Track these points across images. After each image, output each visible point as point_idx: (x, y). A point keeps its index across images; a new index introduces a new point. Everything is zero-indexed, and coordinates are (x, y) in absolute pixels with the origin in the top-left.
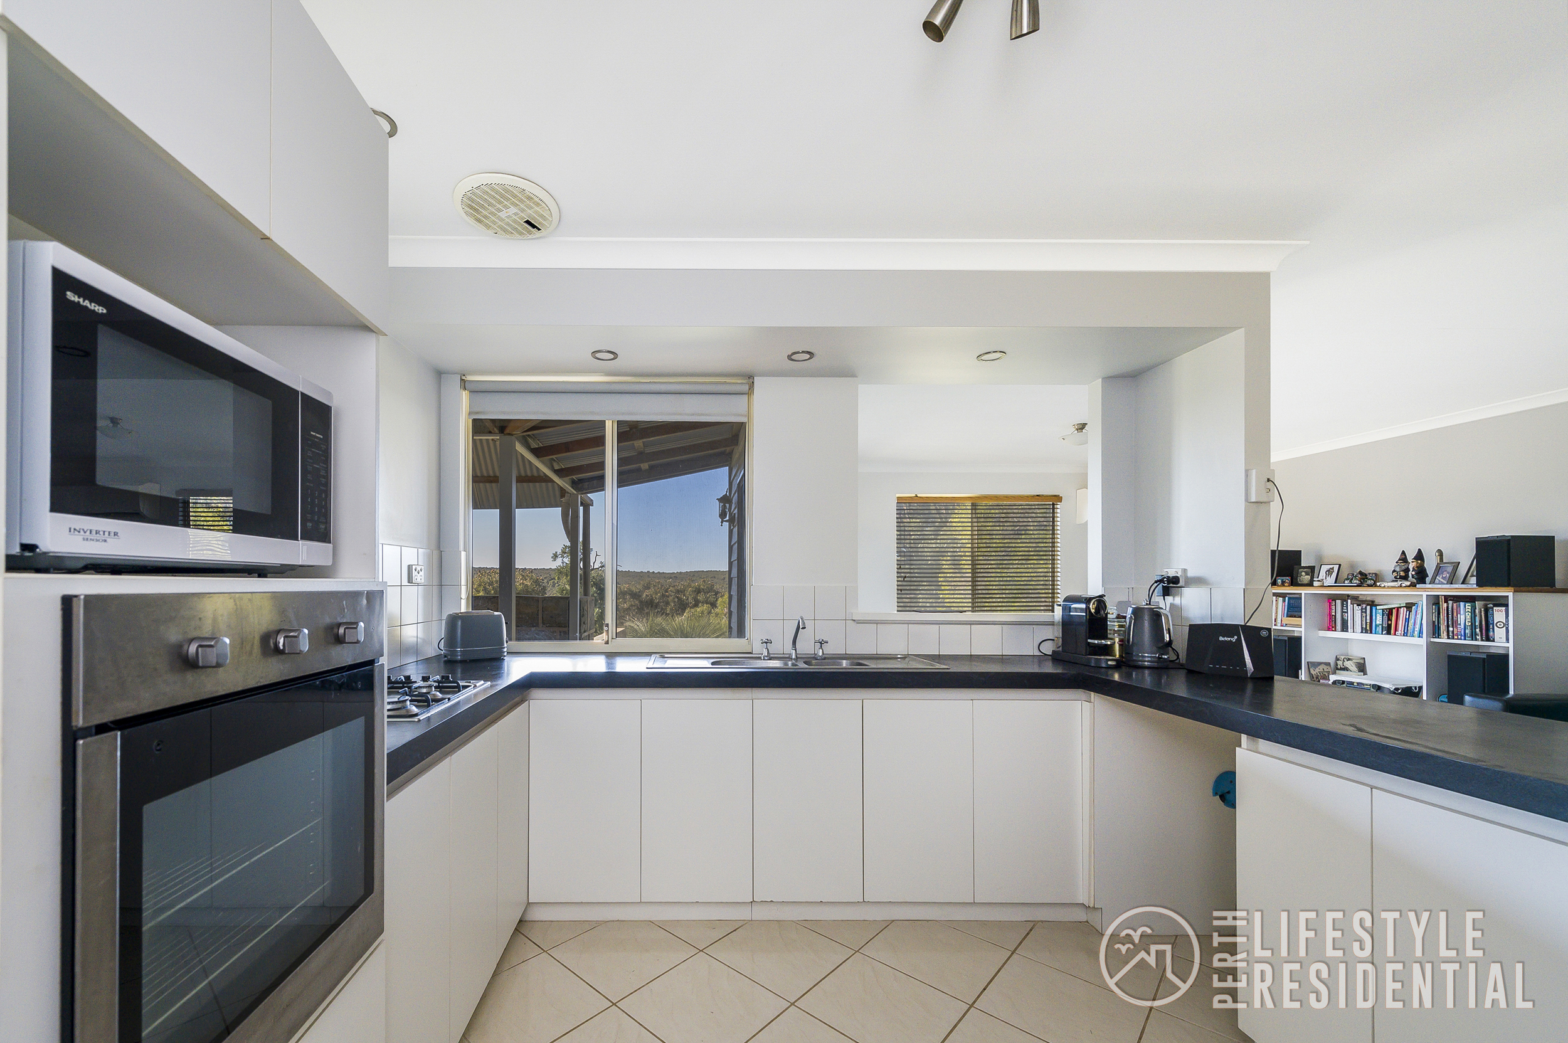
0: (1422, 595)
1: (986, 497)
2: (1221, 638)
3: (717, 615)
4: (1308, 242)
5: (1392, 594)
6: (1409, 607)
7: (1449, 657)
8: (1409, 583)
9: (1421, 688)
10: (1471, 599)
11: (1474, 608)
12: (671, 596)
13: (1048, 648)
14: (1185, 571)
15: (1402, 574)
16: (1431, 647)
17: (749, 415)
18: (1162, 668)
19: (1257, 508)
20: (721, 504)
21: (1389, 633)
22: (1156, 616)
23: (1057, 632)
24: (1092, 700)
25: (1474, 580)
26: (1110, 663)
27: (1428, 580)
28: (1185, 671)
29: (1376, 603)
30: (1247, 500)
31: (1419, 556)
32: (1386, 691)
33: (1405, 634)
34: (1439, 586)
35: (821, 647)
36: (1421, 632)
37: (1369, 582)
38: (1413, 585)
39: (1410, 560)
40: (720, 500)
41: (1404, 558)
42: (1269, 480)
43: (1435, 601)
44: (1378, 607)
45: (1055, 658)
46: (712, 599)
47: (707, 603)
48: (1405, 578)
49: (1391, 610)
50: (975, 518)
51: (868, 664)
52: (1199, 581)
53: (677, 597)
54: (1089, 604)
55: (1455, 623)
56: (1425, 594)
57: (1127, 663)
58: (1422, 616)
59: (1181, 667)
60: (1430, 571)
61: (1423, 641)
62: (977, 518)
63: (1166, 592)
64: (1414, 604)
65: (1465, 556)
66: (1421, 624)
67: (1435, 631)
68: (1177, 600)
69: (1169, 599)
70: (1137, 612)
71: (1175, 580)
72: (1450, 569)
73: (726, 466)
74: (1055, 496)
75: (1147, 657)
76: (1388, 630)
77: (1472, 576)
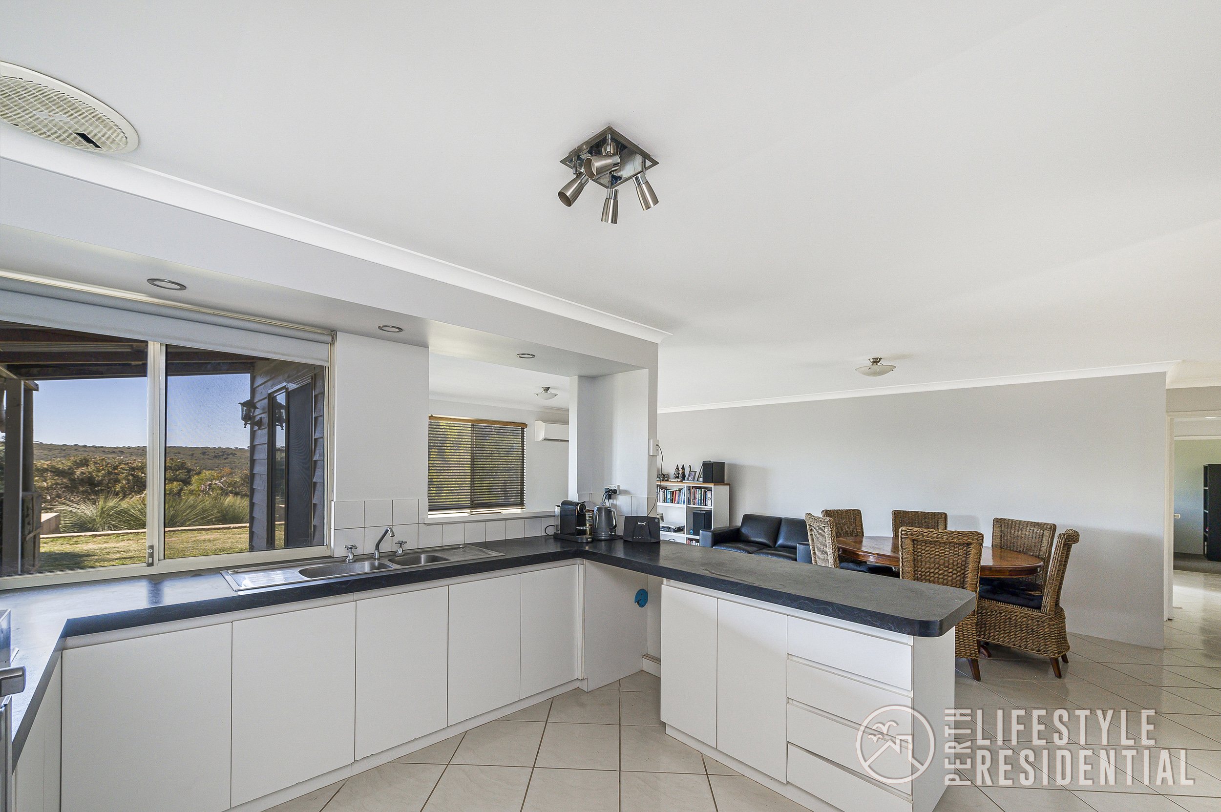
0: (684, 485)
1: (482, 421)
2: (639, 523)
3: (191, 492)
4: (672, 334)
5: (674, 485)
6: (680, 490)
7: (694, 513)
8: (680, 480)
9: (684, 527)
10: (700, 488)
11: (701, 491)
12: (123, 473)
13: (551, 531)
14: (619, 486)
15: (677, 475)
16: (688, 508)
17: (330, 359)
18: (612, 539)
19: (652, 458)
20: (245, 408)
21: (672, 502)
22: (608, 512)
23: (558, 522)
24: (584, 564)
25: (701, 479)
26: (589, 540)
27: (686, 478)
28: (623, 541)
29: (667, 488)
30: (649, 454)
31: (683, 468)
32: (672, 530)
33: (678, 503)
34: (690, 482)
35: (401, 546)
36: (684, 502)
37: (666, 479)
38: (681, 481)
39: (680, 469)
40: (243, 404)
41: (678, 469)
42: (657, 445)
43: (689, 488)
44: (669, 490)
45: (556, 537)
46: (183, 476)
47: (178, 481)
48: (678, 477)
49: (673, 491)
50: (474, 433)
51: (445, 557)
52: (626, 492)
53: (132, 475)
54: (578, 506)
55: (695, 498)
56: (686, 485)
57: (595, 540)
58: (684, 495)
59: (621, 538)
60: (687, 475)
61: (685, 506)
62: (475, 434)
63: (610, 497)
64: (682, 489)
65: (698, 468)
66: (684, 499)
67: (689, 503)
68: (615, 502)
69: (611, 501)
70: (599, 509)
71: (615, 492)
72: (693, 474)
73: (249, 373)
74: (523, 423)
75: (603, 535)
76: (672, 501)
77: (700, 477)
